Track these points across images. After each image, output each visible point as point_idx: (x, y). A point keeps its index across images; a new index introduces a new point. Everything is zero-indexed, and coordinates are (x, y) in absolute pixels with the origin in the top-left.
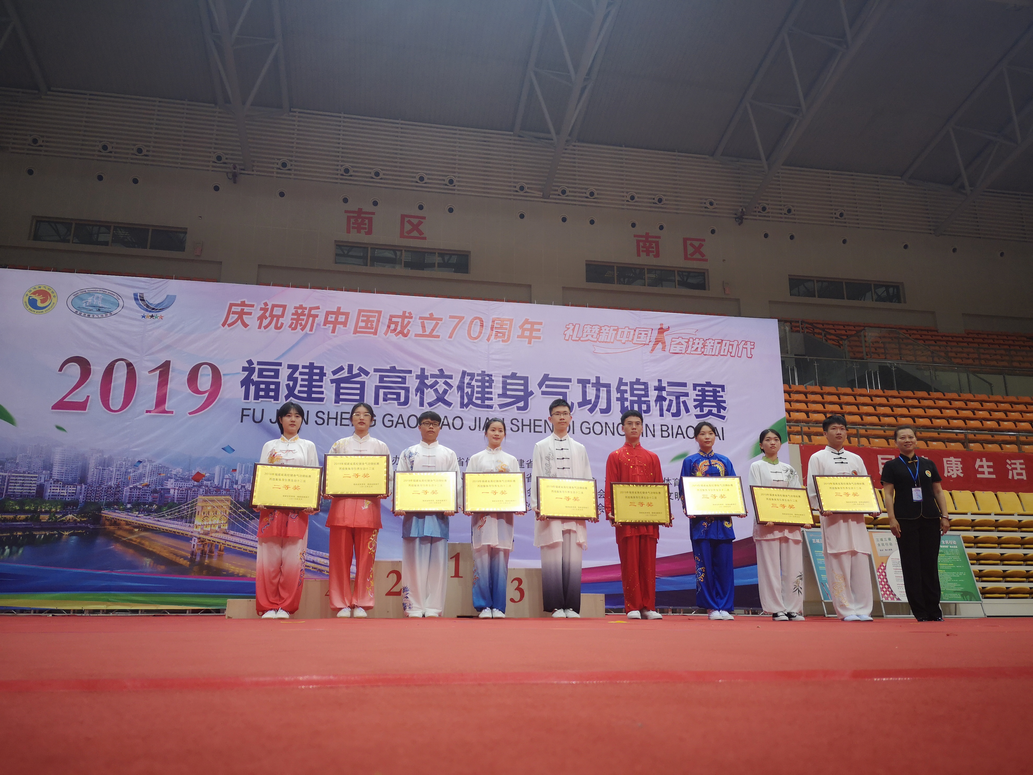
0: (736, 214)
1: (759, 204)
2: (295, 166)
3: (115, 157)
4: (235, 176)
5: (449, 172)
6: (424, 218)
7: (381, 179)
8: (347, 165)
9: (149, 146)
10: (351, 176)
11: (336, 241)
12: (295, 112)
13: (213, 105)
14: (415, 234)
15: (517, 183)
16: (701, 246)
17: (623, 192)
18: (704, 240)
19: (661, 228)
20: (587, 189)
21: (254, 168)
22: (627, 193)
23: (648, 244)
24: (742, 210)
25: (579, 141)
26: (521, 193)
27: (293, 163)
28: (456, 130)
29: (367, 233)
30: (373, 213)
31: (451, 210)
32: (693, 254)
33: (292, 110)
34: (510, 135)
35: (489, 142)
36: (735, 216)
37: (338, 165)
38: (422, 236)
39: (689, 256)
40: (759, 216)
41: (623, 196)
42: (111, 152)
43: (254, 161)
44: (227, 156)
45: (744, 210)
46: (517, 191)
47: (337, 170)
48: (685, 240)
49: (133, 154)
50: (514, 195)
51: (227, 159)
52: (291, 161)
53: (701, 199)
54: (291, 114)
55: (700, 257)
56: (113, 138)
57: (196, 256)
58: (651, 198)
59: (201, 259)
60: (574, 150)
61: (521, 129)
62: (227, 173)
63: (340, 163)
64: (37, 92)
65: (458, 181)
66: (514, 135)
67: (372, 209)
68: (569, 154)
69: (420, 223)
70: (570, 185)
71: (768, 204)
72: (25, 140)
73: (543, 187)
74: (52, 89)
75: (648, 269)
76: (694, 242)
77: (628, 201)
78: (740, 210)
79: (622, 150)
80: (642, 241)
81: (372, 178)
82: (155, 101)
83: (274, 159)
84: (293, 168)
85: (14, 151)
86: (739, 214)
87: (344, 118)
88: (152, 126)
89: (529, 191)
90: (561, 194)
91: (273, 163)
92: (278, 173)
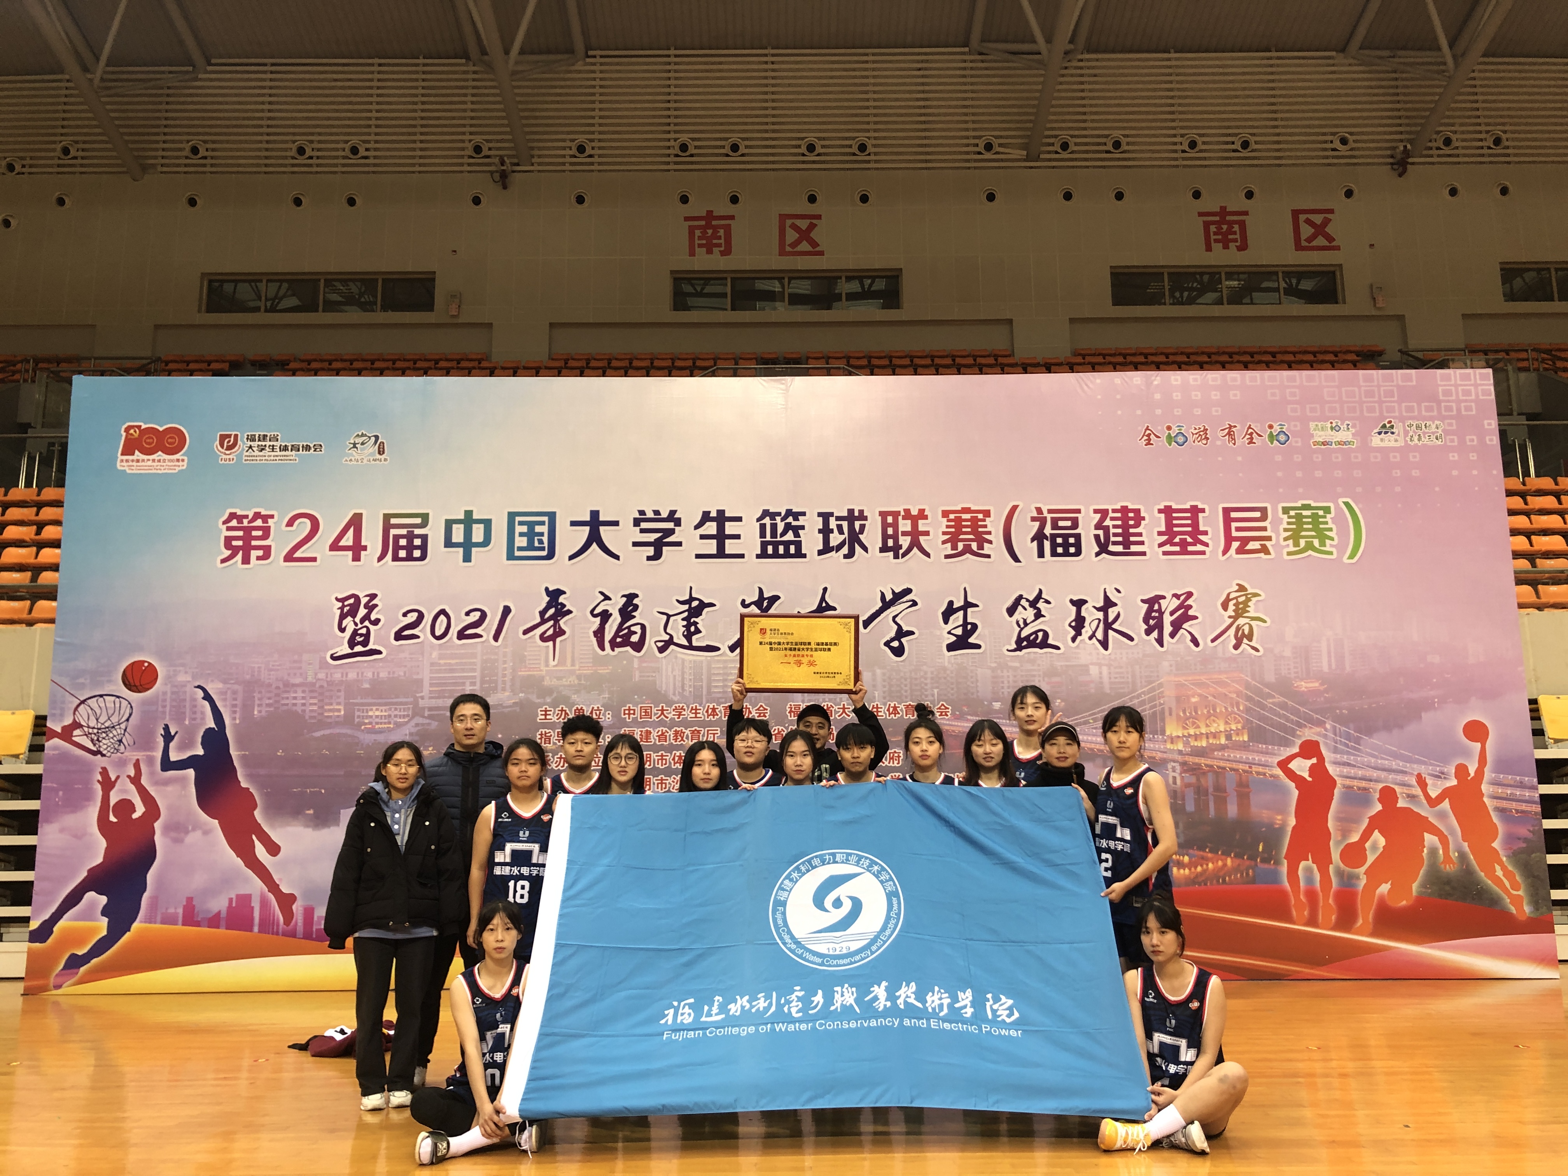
0: (1392, 157)
1: (1438, 133)
2: (600, 148)
3: (318, 165)
4: (504, 175)
5: (859, 130)
6: (819, 217)
7: (743, 155)
8: (684, 138)
9: (368, 142)
10: (692, 155)
11: (672, 272)
12: (595, 57)
13: (464, 61)
14: (805, 246)
15: (980, 137)
16: (1327, 222)
17: (1175, 136)
18: (1331, 211)
19: (1250, 195)
20: (1107, 136)
21: (534, 160)
22: (1182, 136)
23: (1225, 227)
24: (1405, 147)
25: (1089, 51)
26: (988, 155)
27: (595, 144)
28: (867, 55)
29: (723, 254)
30: (732, 217)
31: (864, 199)
32: (1310, 240)
33: (590, 53)
34: (963, 53)
35: (926, 69)
36: (1391, 160)
37: (669, 140)
38: (817, 249)
39: (1304, 243)
40: (1439, 156)
41: (1175, 144)
42: (311, 158)
43: (532, 148)
44: (491, 145)
45: (1409, 147)
46: (980, 153)
47: (669, 148)
48: (1296, 213)
49: (344, 157)
50: (976, 161)
51: (490, 149)
52: (592, 140)
53: (1324, 134)
54: (588, 60)
55: (1326, 243)
56: (312, 134)
57: (453, 316)
58: (1227, 143)
59: (460, 321)
60: (1081, 68)
61: (983, 41)
62: (492, 173)
63: (672, 136)
64: (191, 69)
65: (874, 146)
66: (970, 53)
67: (731, 210)
68: (1072, 75)
69: (812, 227)
70: (1077, 133)
71: (1455, 132)
72: (180, 150)
73: (1026, 141)
74: (213, 61)
75: (1226, 273)
76: (1312, 217)
77: (1184, 151)
78: (1402, 148)
79: (1169, 59)
80: (1213, 223)
81: (727, 155)
82: (373, 65)
83: (564, 140)
84: (596, 152)
85: (165, 169)
86: (1399, 157)
87: (676, 56)
88: (370, 107)
89: (1001, 150)
90: (1060, 150)
91: (564, 148)
92: (571, 164)
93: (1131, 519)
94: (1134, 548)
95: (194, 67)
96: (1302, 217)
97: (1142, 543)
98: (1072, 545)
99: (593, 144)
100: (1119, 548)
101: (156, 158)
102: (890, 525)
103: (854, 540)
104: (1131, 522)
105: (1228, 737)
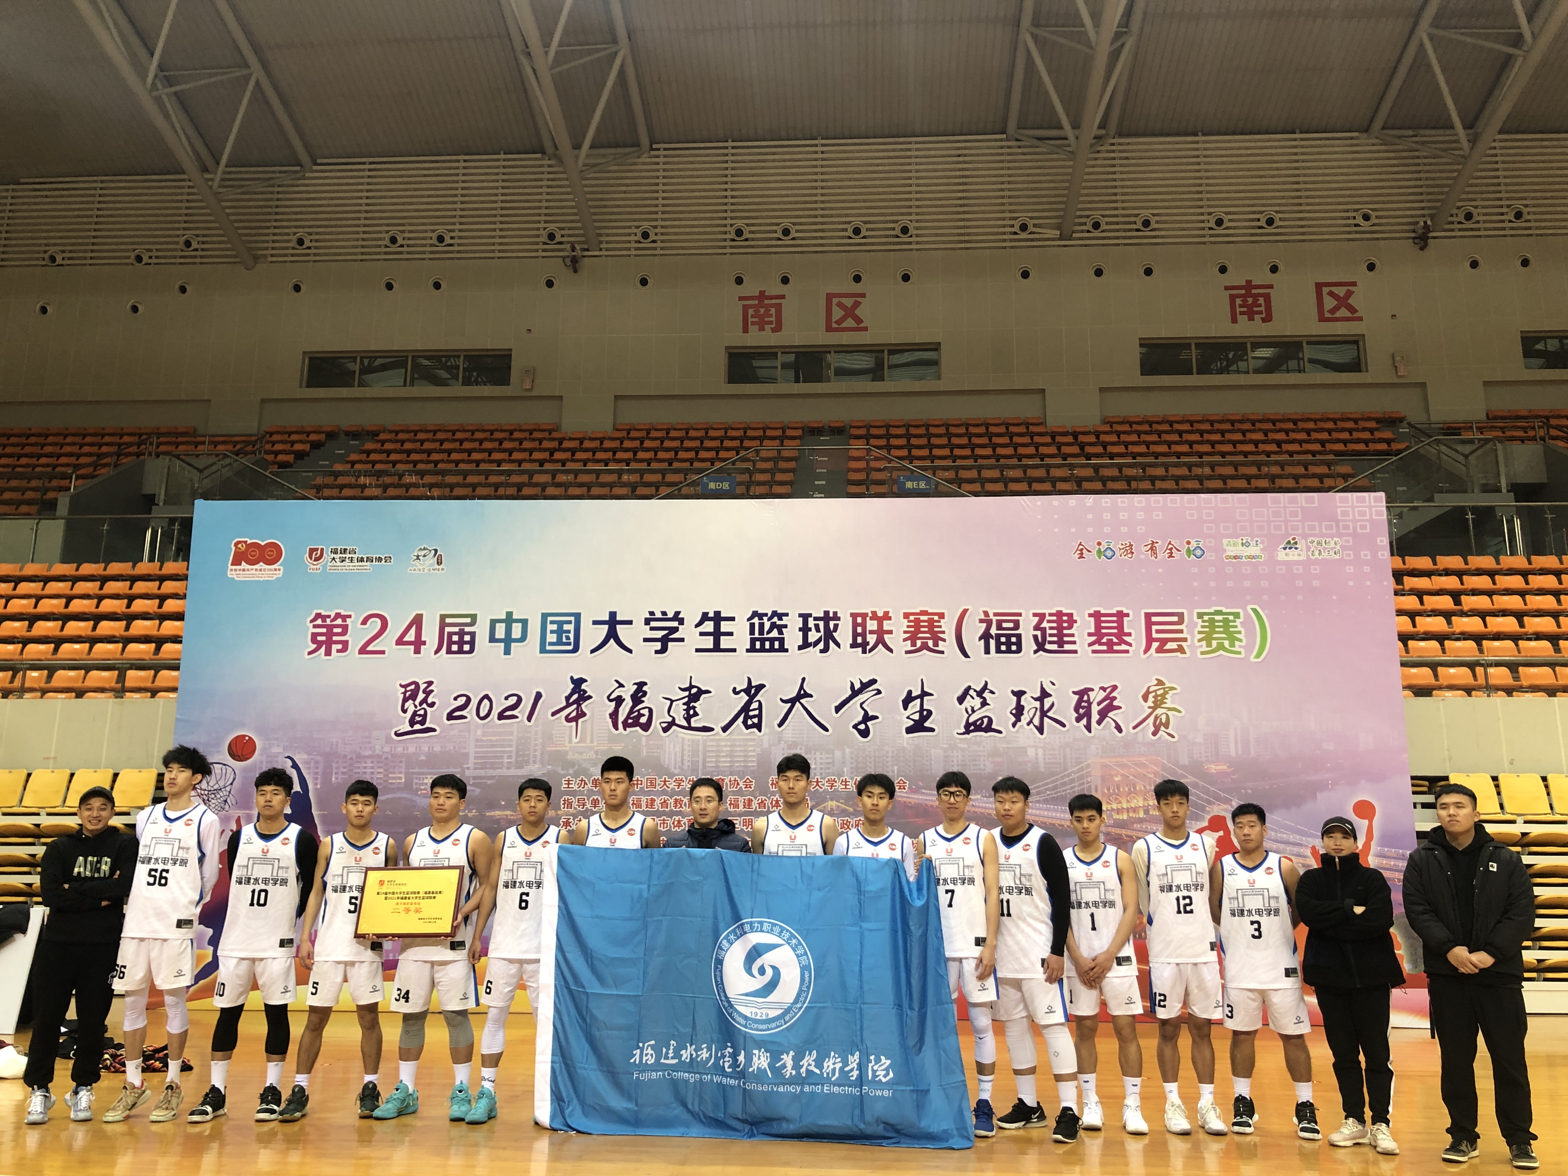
0: (1414, 231)
1: (1459, 208)
2: (662, 234)
3: (408, 253)
4: (575, 261)
5: (902, 214)
6: (863, 295)
7: (793, 239)
8: (740, 223)
9: (453, 231)
10: (746, 240)
11: (727, 348)
12: (659, 149)
13: (539, 155)
14: (850, 323)
15: (1015, 219)
16: (1349, 294)
17: (1202, 214)
18: (1354, 284)
19: (1274, 269)
20: (1137, 215)
21: (602, 246)
22: (1210, 214)
23: (1250, 300)
24: (1425, 222)
25: (1121, 135)
26: (1024, 235)
27: (658, 230)
28: (910, 143)
29: (774, 330)
30: (783, 297)
31: (906, 278)
32: (1333, 311)
33: (654, 146)
34: (1001, 140)
35: (965, 155)
36: (1413, 235)
37: (725, 226)
38: (862, 325)
39: (1327, 315)
40: (1460, 230)
41: (1203, 222)
42: (402, 246)
43: (601, 235)
44: (563, 232)
45: (1429, 222)
46: (1015, 233)
47: (725, 233)
48: (1319, 286)
49: (432, 245)
50: (1011, 240)
51: (562, 236)
52: (655, 227)
53: (1347, 211)
54: (653, 153)
55: (1349, 315)
56: (403, 225)
57: (527, 390)
58: (1253, 220)
59: (534, 394)
60: (1113, 151)
61: (1019, 128)
62: (564, 258)
63: (729, 222)
64: (298, 168)
65: (917, 228)
66: (1007, 140)
67: (781, 289)
68: (1105, 159)
69: (857, 304)
70: (1108, 212)
71: (1476, 207)
72: (288, 241)
73: (1060, 221)
74: (319, 161)
75: (1252, 343)
76: (1335, 290)
77: (1211, 229)
78: (1422, 224)
79: (1197, 142)
80: (1238, 296)
81: (780, 239)
82: (458, 161)
83: (630, 227)
84: (659, 237)
85: (274, 259)
86: (1420, 231)
87: (733, 148)
88: (455, 199)
89: (1034, 230)
90: (1091, 229)
91: (630, 235)
92: (637, 249)
93: (1065, 621)
94: (1067, 647)
95: (301, 166)
96: (1326, 290)
97: (1074, 643)
98: (1014, 644)
99: (657, 230)
100: (1054, 647)
101: (267, 249)
102: (859, 625)
103: (829, 637)
104: (1065, 625)
105: (1146, 812)
